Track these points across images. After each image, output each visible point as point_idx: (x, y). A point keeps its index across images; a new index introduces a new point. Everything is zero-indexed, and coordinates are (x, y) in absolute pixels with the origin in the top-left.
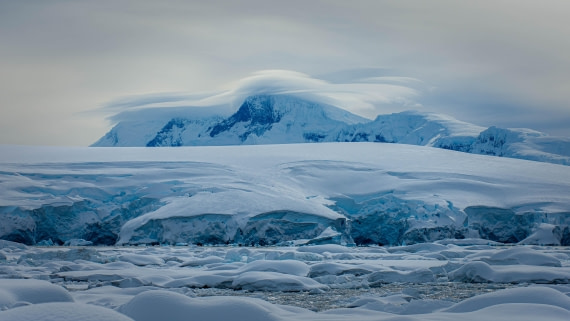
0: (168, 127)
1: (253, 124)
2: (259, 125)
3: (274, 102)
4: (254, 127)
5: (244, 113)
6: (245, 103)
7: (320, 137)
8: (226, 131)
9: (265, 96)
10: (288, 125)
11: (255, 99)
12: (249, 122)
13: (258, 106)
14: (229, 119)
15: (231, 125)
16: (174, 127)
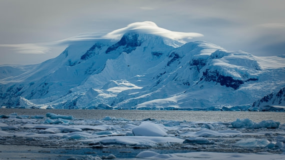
0: (93, 48)
1: (127, 47)
2: (130, 47)
3: (138, 36)
4: (127, 49)
5: (123, 41)
6: (124, 36)
7: (160, 54)
8: (114, 51)
9: (134, 33)
10: (145, 48)
11: (129, 34)
12: (125, 46)
13: (130, 37)
14: (116, 44)
15: (117, 48)
16: (96, 48)
